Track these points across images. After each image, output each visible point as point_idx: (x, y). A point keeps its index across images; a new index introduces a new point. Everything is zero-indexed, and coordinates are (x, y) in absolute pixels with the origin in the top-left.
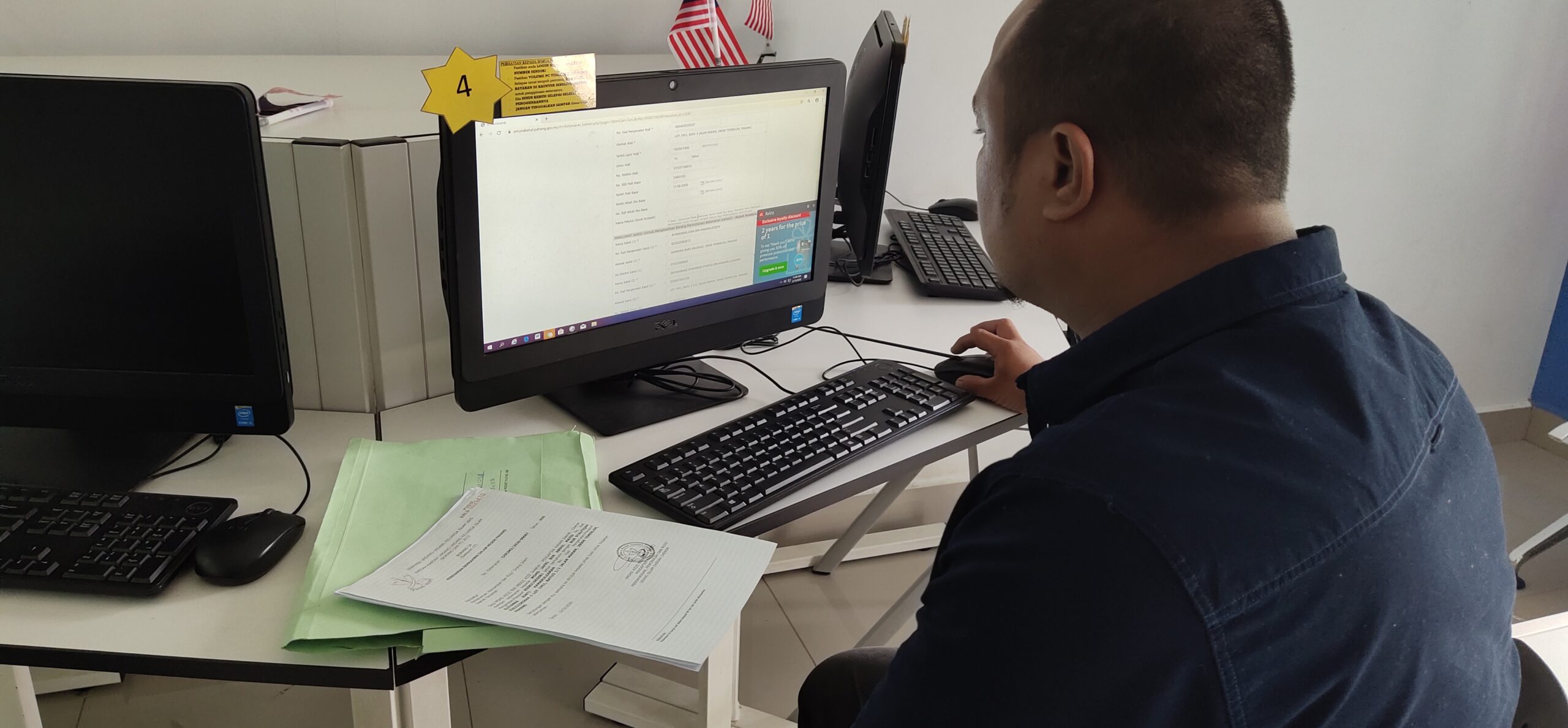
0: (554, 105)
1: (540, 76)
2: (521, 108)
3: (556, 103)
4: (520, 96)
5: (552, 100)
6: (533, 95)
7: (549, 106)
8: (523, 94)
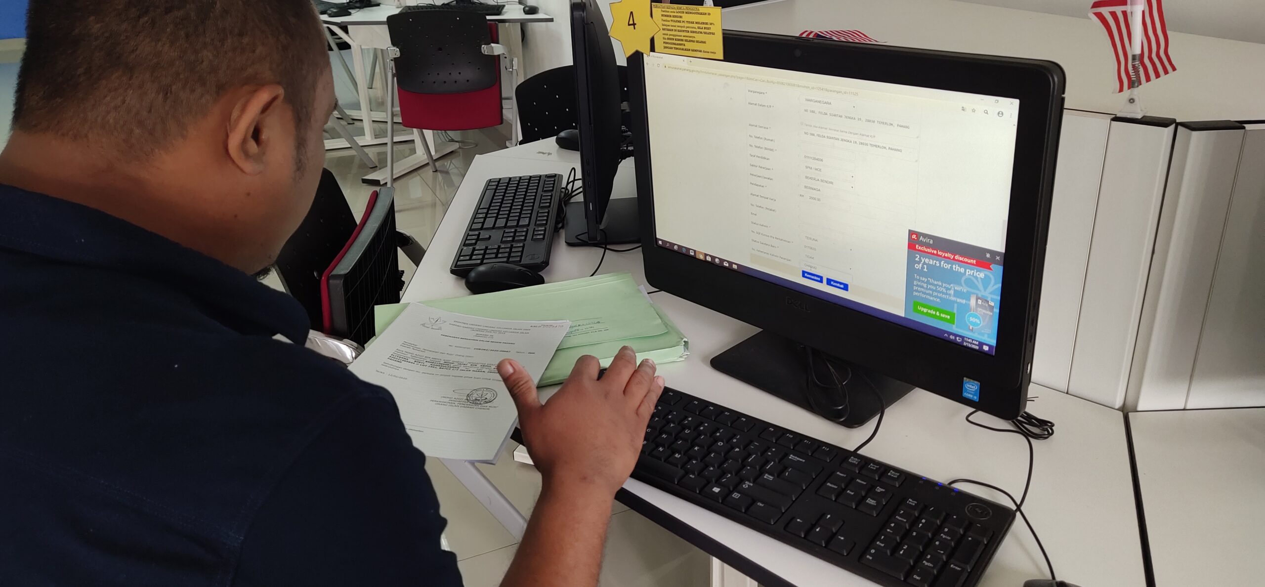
0: (690, 50)
1: (679, 22)
2: (667, 47)
3: (691, 49)
4: (666, 37)
5: (688, 45)
6: (674, 38)
7: (686, 50)
8: (667, 35)
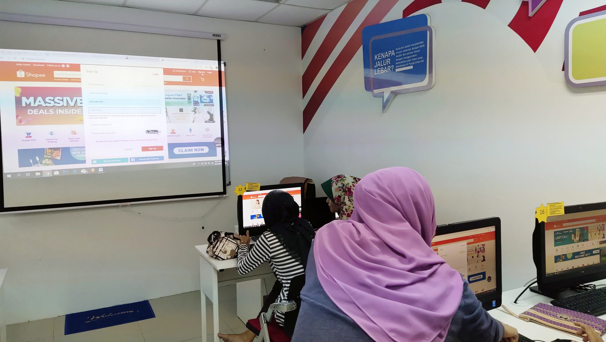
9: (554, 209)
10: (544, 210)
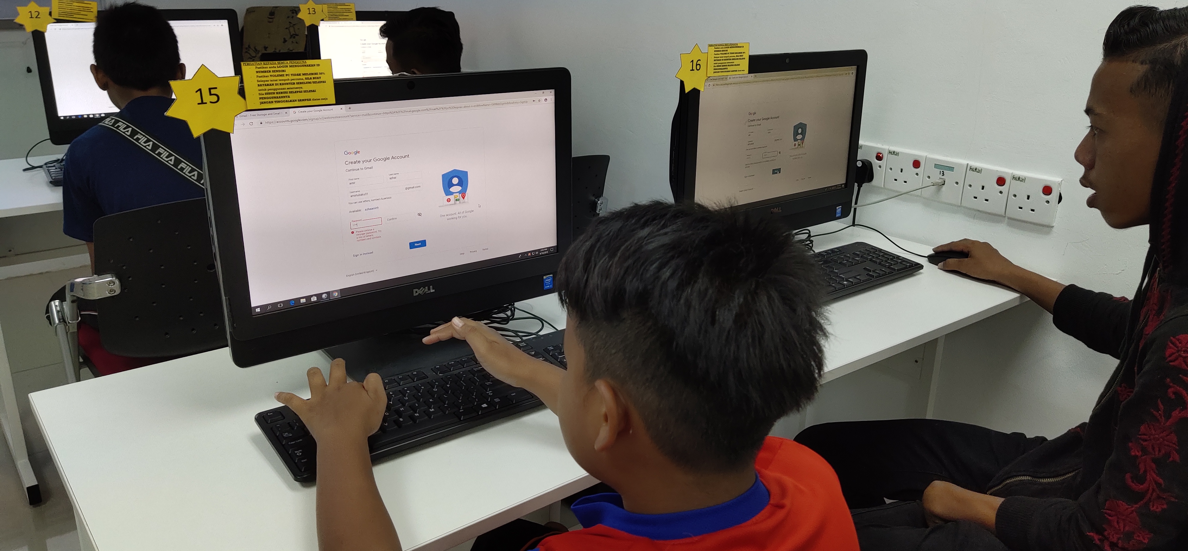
9: (725, 60)
10: (700, 60)
